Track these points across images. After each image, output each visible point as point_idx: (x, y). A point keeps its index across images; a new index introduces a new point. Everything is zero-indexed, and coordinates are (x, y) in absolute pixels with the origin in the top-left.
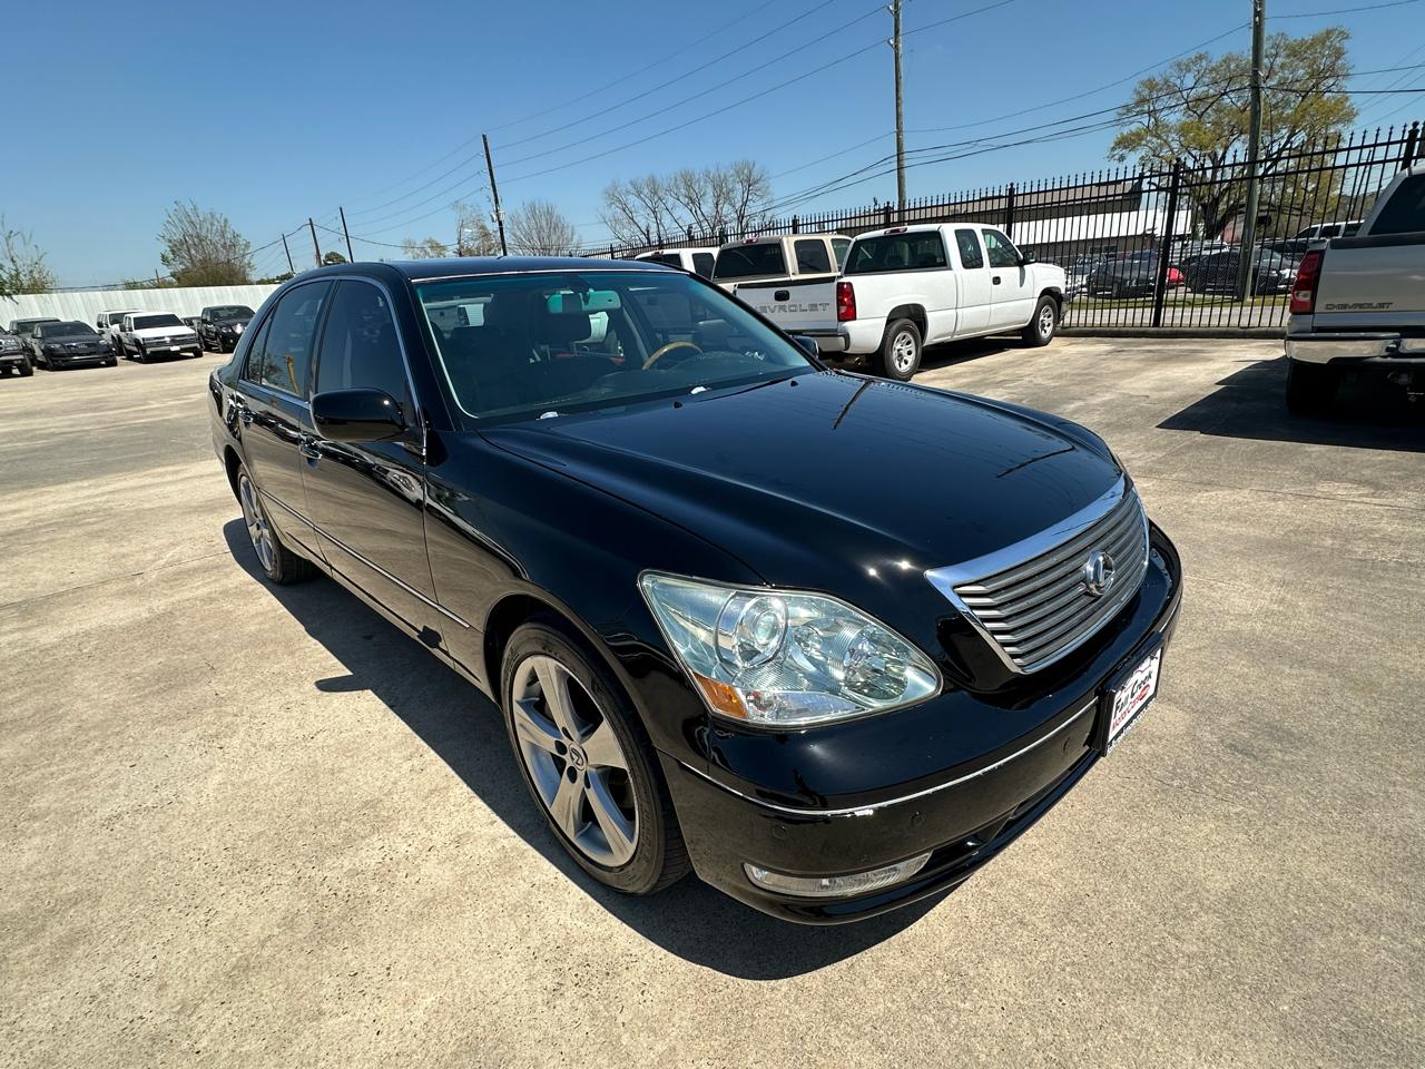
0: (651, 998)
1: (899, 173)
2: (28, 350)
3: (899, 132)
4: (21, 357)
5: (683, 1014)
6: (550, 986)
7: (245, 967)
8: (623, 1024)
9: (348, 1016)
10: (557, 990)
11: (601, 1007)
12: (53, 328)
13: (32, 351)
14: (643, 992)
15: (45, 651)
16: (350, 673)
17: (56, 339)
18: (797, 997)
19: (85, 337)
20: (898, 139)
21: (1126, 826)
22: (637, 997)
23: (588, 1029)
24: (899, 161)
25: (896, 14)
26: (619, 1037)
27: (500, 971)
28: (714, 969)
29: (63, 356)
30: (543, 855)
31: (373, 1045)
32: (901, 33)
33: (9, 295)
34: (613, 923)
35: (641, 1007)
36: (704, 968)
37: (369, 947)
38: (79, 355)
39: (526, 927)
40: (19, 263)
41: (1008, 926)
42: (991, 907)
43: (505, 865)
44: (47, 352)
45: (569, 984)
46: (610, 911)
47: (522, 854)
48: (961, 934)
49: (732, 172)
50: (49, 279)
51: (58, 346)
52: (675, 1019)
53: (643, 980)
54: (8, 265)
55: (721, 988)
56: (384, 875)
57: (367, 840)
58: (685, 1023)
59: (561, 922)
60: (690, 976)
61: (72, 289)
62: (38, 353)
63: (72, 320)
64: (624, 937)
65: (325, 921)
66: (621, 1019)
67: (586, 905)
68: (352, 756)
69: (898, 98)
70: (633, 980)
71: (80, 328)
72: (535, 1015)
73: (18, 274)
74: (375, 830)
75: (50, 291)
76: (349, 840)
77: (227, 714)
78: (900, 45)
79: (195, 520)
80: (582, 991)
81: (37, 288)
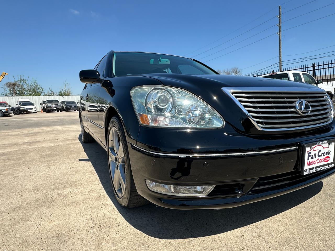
0: (118, 235)
1: (280, 67)
2: (63, 107)
3: (280, 56)
4: (61, 108)
5: (126, 241)
6: (91, 226)
7: (19, 208)
8: (106, 240)
9: (34, 222)
10: (92, 228)
11: (102, 235)
12: (69, 103)
13: (64, 107)
14: (117, 233)
15: (29, 149)
16: (88, 158)
17: (69, 105)
18: (166, 245)
19: (74, 104)
20: (280, 58)
21: (324, 221)
22: (115, 234)
23: (94, 239)
24: (280, 64)
25: (280, 26)
26: (102, 243)
27: (80, 220)
28: (143, 232)
29: (69, 108)
30: (110, 198)
31: (34, 230)
32: (281, 31)
33: (62, 96)
34: (119, 216)
35: (114, 237)
36: (140, 231)
37: (51, 209)
38: (72, 108)
39: (94, 212)
40: (66, 89)
41: (260, 241)
42: (254, 234)
43: (98, 198)
44: (66, 107)
45: (97, 227)
46: (120, 213)
47: (104, 197)
48: (238, 240)
49: (231, 70)
50: (71, 93)
51: (68, 106)
52: (122, 242)
53: (119, 230)
54: (64, 90)
55: (142, 237)
56: (66, 196)
57: (68, 188)
58: (125, 244)
59: (104, 213)
60: (134, 232)
61: (74, 95)
62: (65, 108)
63: (73, 101)
64: (120, 219)
65: (45, 202)
66: (106, 238)
67: (114, 210)
68: (77, 173)
69: (280, 47)
70: (116, 230)
71: (74, 103)
72: (82, 232)
73: (65, 92)
74: (71, 186)
75: (70, 95)
76: (63, 188)
77: (55, 162)
78: (281, 34)
79: (75, 132)
80: (99, 229)
81: (68, 95)
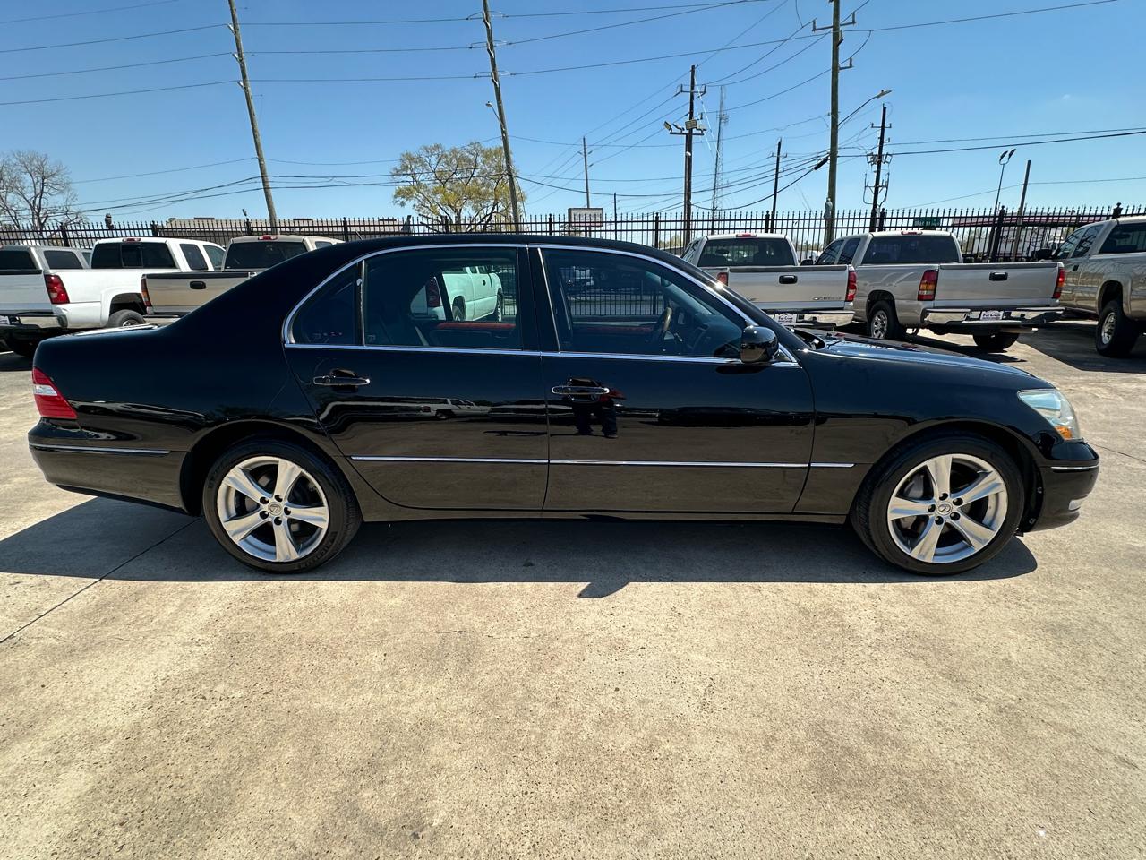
1: (266, 193)
3: (260, 159)
20: (260, 164)
24: (264, 182)
25: (242, 62)
32: (248, 79)
69: (254, 131)
78: (248, 89)
